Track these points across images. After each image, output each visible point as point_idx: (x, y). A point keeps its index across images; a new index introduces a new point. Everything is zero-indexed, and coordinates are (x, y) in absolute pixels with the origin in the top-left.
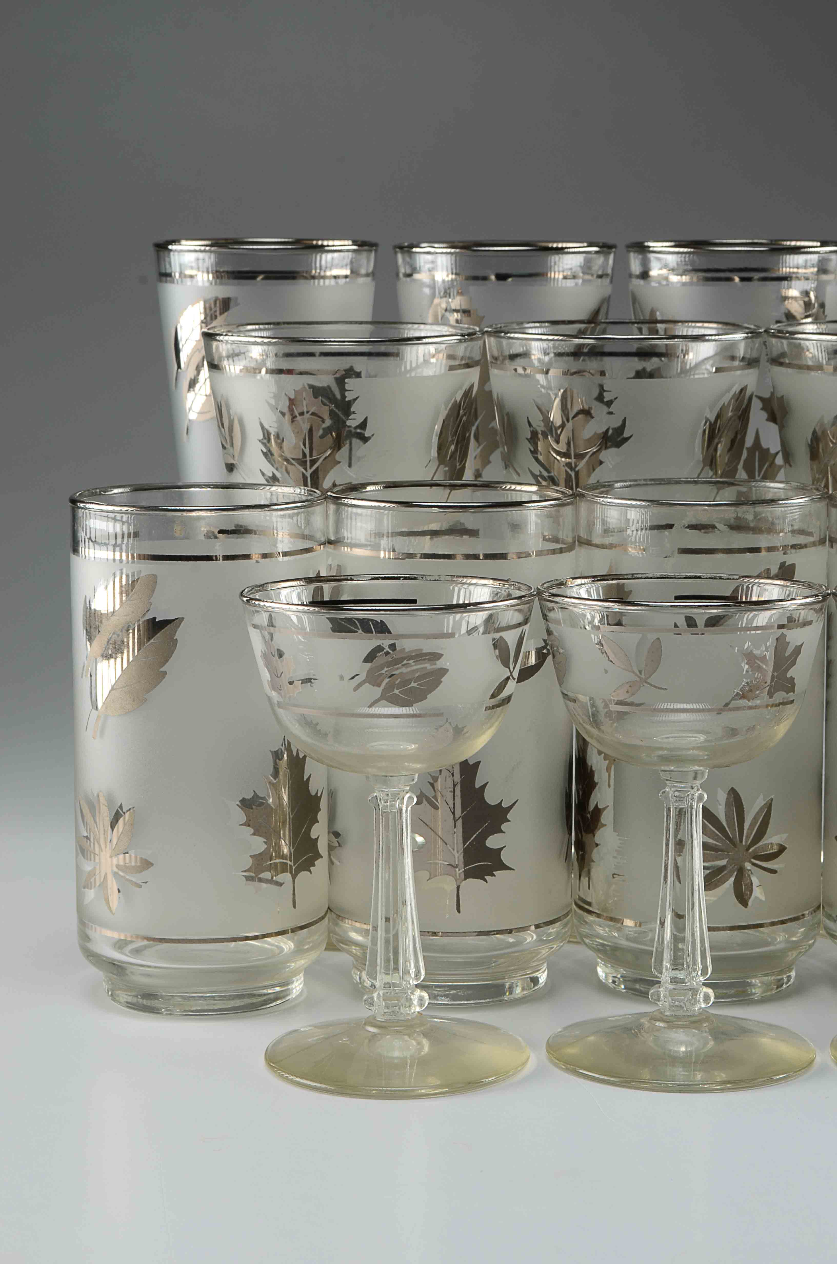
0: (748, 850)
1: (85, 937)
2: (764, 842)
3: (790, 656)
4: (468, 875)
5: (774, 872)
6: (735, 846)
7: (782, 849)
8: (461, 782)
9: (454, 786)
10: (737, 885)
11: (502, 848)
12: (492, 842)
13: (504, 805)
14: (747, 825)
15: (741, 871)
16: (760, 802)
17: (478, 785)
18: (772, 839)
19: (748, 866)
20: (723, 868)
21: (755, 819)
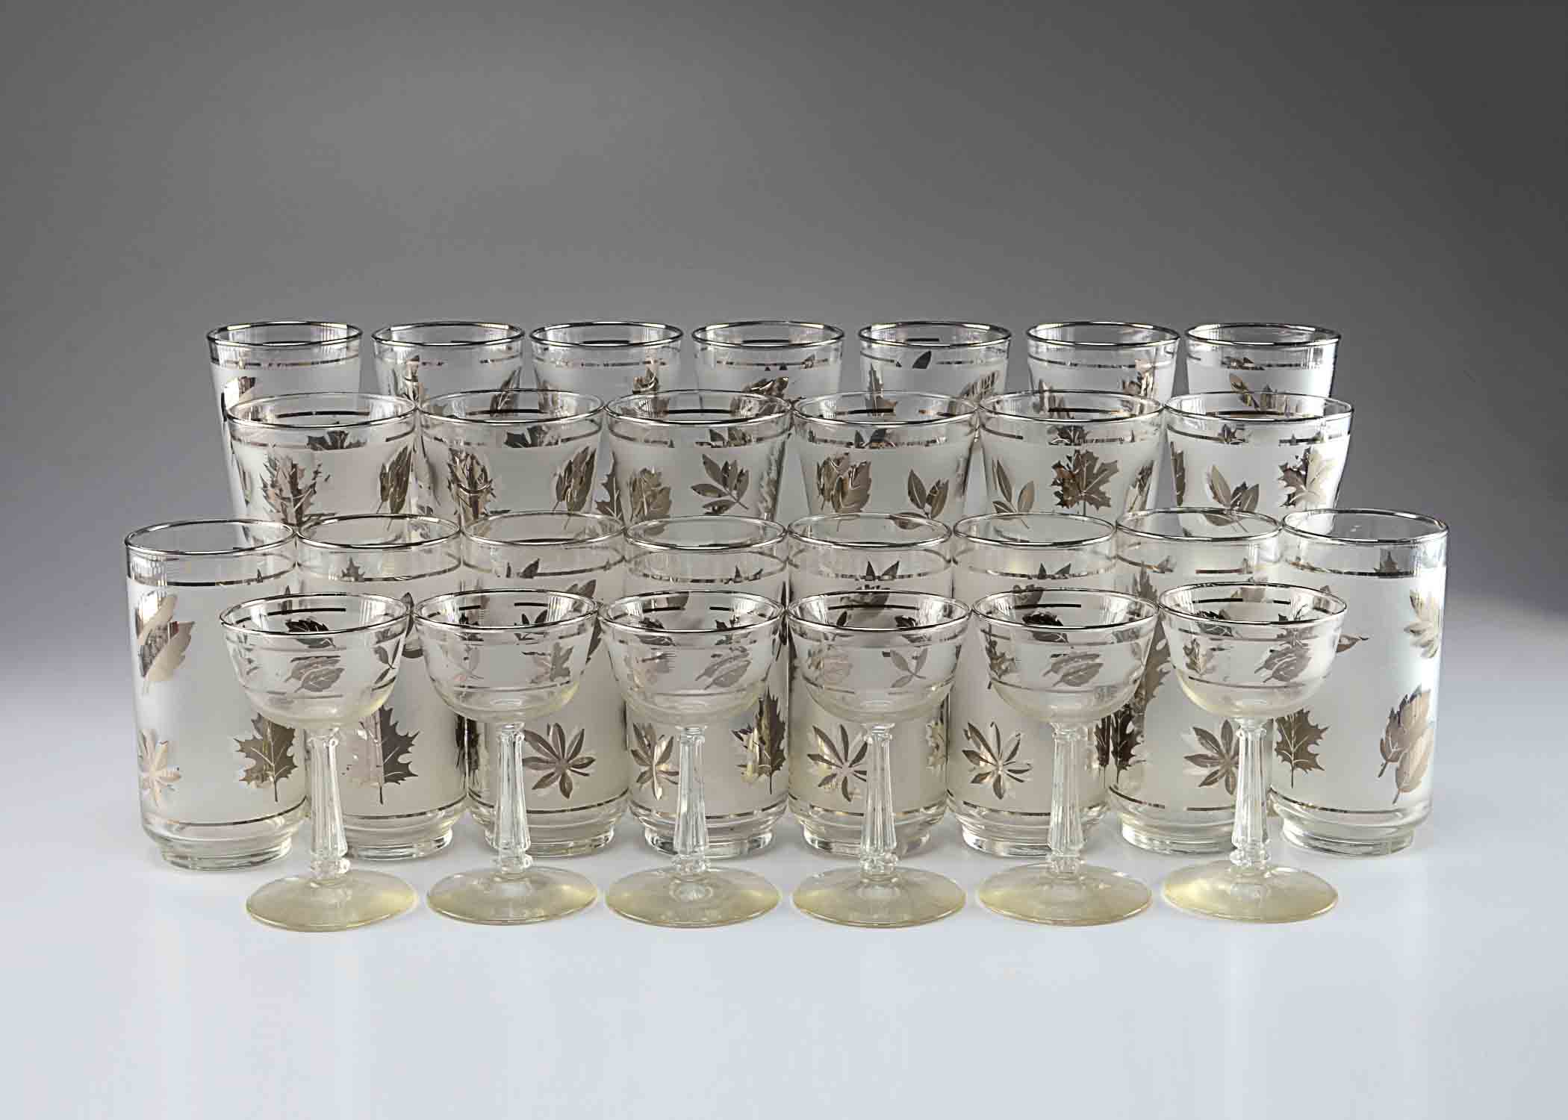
0: (568, 761)
1: (146, 821)
2: (579, 756)
3: (565, 655)
4: (387, 780)
5: (586, 775)
6: (559, 759)
7: (591, 761)
8: (381, 721)
9: (376, 724)
10: (562, 783)
11: (409, 763)
12: (402, 759)
13: (410, 735)
14: (567, 746)
15: (564, 775)
16: (576, 731)
17: (392, 723)
18: (584, 753)
19: (569, 772)
20: (552, 774)
21: (573, 743)
